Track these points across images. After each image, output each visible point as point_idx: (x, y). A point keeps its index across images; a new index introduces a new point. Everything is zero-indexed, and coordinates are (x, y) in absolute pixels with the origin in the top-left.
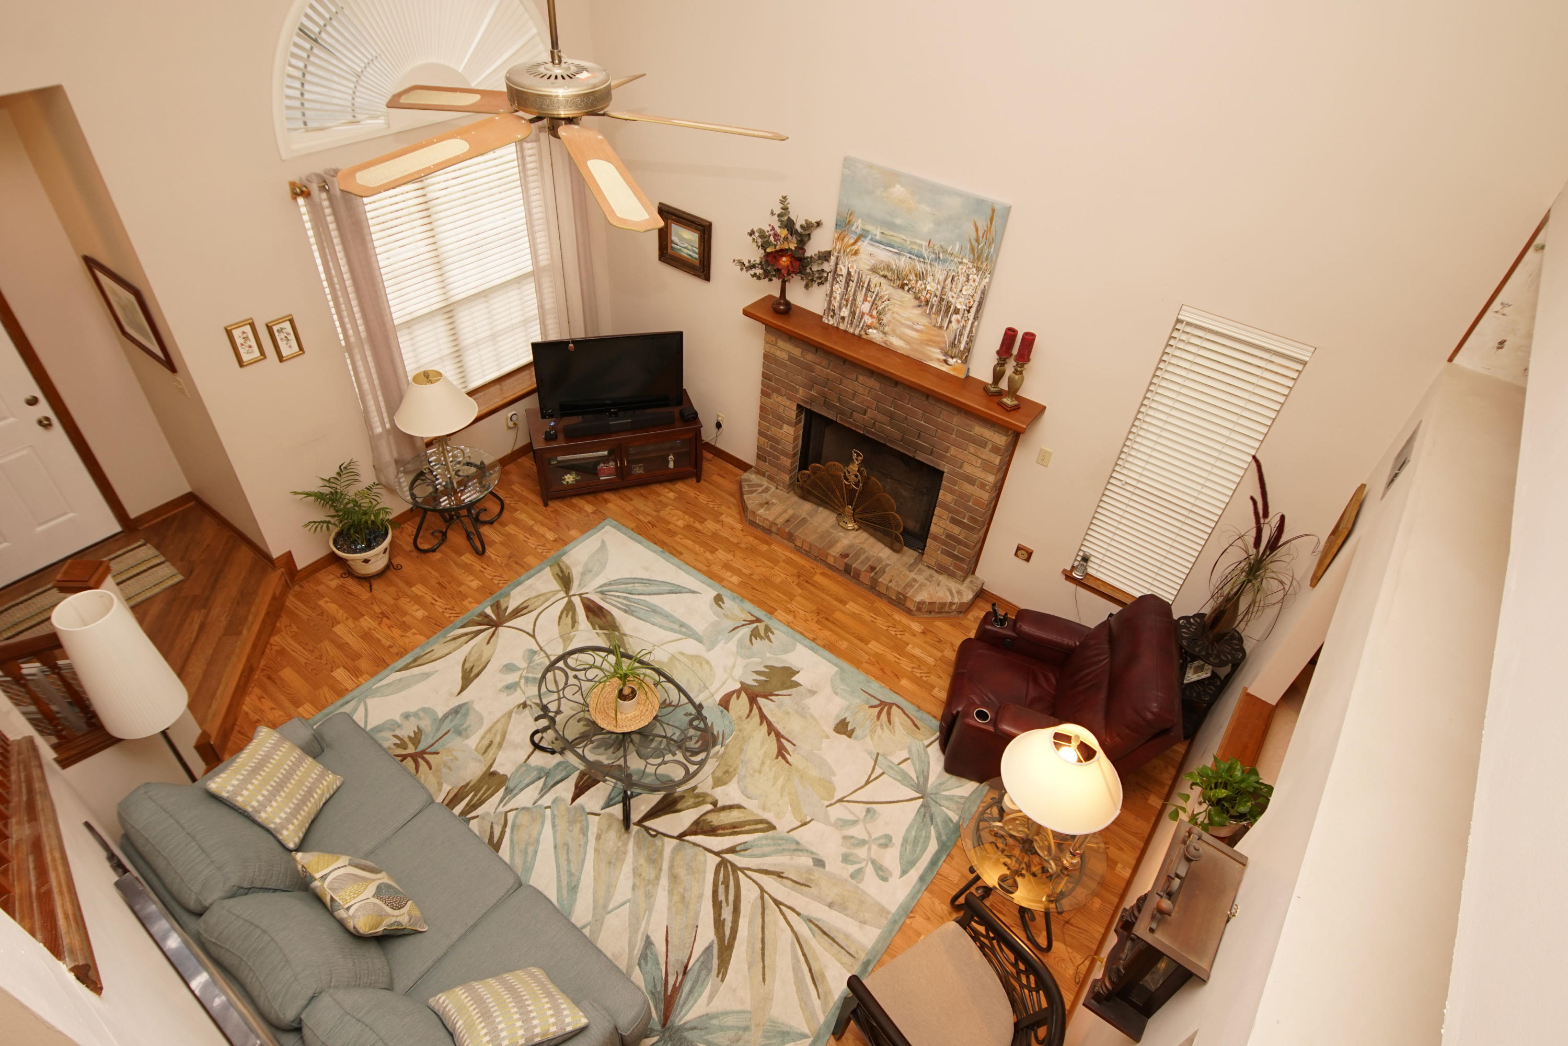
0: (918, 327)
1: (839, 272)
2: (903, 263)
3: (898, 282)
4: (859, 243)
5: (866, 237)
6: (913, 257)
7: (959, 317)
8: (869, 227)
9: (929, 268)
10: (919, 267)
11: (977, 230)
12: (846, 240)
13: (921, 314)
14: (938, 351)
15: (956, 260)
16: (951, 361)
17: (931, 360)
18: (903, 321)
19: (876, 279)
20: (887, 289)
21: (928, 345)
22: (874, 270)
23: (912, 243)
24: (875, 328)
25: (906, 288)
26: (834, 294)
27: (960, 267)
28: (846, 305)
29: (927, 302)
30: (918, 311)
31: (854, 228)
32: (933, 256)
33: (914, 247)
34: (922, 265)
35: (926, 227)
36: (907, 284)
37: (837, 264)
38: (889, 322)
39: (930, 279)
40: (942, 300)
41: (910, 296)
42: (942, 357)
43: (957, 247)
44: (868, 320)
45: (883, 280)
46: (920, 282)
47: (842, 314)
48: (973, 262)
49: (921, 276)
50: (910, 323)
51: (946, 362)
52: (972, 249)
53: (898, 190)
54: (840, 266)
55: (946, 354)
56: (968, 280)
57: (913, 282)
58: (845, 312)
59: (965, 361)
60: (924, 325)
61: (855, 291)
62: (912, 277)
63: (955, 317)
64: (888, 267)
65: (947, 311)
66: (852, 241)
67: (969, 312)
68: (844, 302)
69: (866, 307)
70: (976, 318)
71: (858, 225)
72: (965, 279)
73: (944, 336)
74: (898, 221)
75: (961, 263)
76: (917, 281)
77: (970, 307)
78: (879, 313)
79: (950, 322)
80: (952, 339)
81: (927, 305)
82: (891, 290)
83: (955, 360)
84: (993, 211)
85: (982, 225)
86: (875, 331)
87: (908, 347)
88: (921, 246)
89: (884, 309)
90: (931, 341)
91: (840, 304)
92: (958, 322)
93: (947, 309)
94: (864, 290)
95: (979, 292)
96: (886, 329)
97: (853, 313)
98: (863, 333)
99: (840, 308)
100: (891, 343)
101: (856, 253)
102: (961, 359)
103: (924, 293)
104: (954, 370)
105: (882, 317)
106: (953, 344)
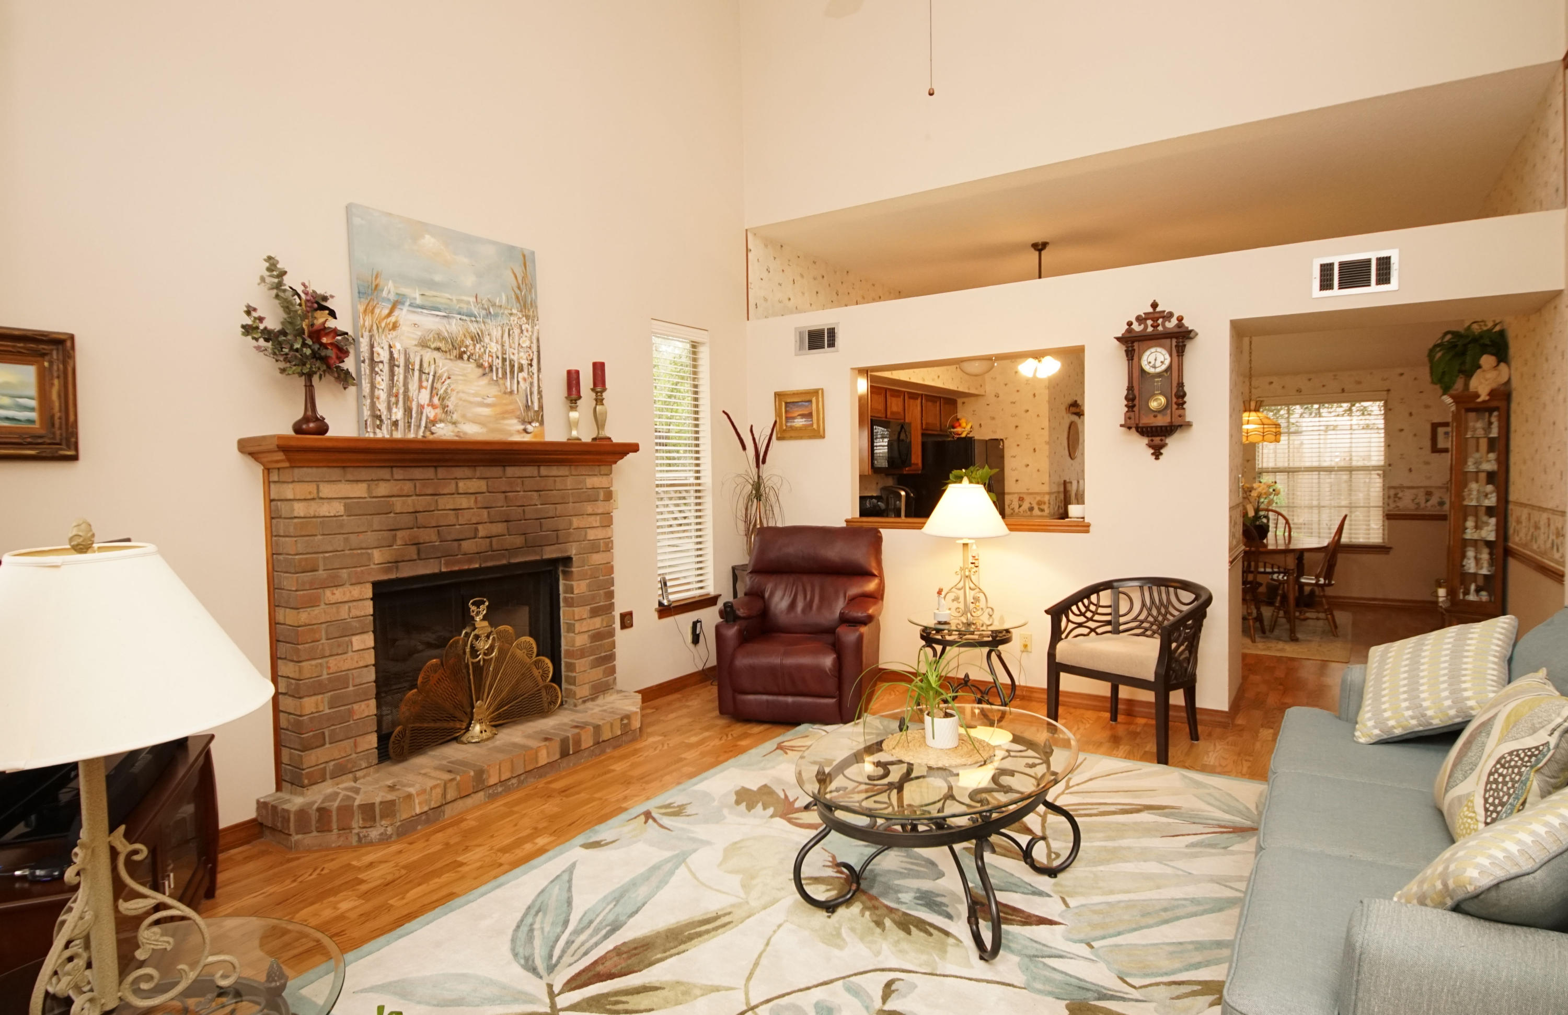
0: (489, 401)
1: (376, 359)
2: (454, 327)
3: (455, 352)
4: (396, 313)
5: (403, 304)
6: (464, 318)
7: (524, 374)
8: (404, 290)
9: (483, 327)
10: (473, 328)
11: (516, 277)
12: (377, 311)
13: (489, 384)
14: (515, 421)
15: (506, 312)
16: (530, 428)
17: (511, 435)
18: (472, 399)
19: (428, 355)
20: (445, 365)
21: (504, 418)
22: (423, 344)
23: (459, 301)
24: (441, 421)
25: (465, 357)
26: (377, 392)
27: (512, 318)
28: (397, 403)
29: (491, 367)
30: (484, 381)
31: (384, 294)
32: (484, 312)
33: (462, 305)
34: (475, 325)
35: (469, 281)
36: (465, 352)
37: (372, 346)
38: (456, 406)
39: (487, 339)
40: (504, 360)
41: (471, 366)
42: (521, 427)
43: (504, 298)
44: (430, 413)
45: (437, 355)
46: (478, 346)
47: (394, 418)
48: (521, 311)
49: (477, 338)
50: (479, 399)
51: (525, 431)
52: (517, 298)
53: (429, 241)
54: (377, 349)
55: (524, 422)
56: (522, 331)
57: (471, 347)
58: (398, 414)
59: (542, 423)
60: (495, 396)
61: (405, 378)
62: (468, 342)
63: (520, 375)
64: (439, 337)
65: (512, 372)
66: (386, 312)
67: (531, 365)
68: (393, 400)
69: (424, 397)
70: (539, 370)
71: (390, 289)
72: (519, 331)
73: (517, 402)
74: (438, 278)
75: (511, 314)
76: (475, 345)
77: (531, 360)
78: (442, 399)
79: (518, 382)
80: (525, 402)
81: (491, 370)
82: (450, 364)
83: (534, 424)
84: (524, 256)
85: (519, 271)
86: (441, 425)
87: (484, 430)
88: (468, 303)
89: (446, 391)
90: (506, 412)
91: (389, 402)
92: (525, 380)
93: (511, 369)
94: (417, 373)
95: (535, 341)
96: (455, 416)
97: (408, 411)
98: (428, 434)
99: (389, 409)
100: (465, 434)
101: (395, 326)
102: (537, 421)
103: (486, 357)
104: (535, 436)
105: (447, 402)
106: (527, 407)
